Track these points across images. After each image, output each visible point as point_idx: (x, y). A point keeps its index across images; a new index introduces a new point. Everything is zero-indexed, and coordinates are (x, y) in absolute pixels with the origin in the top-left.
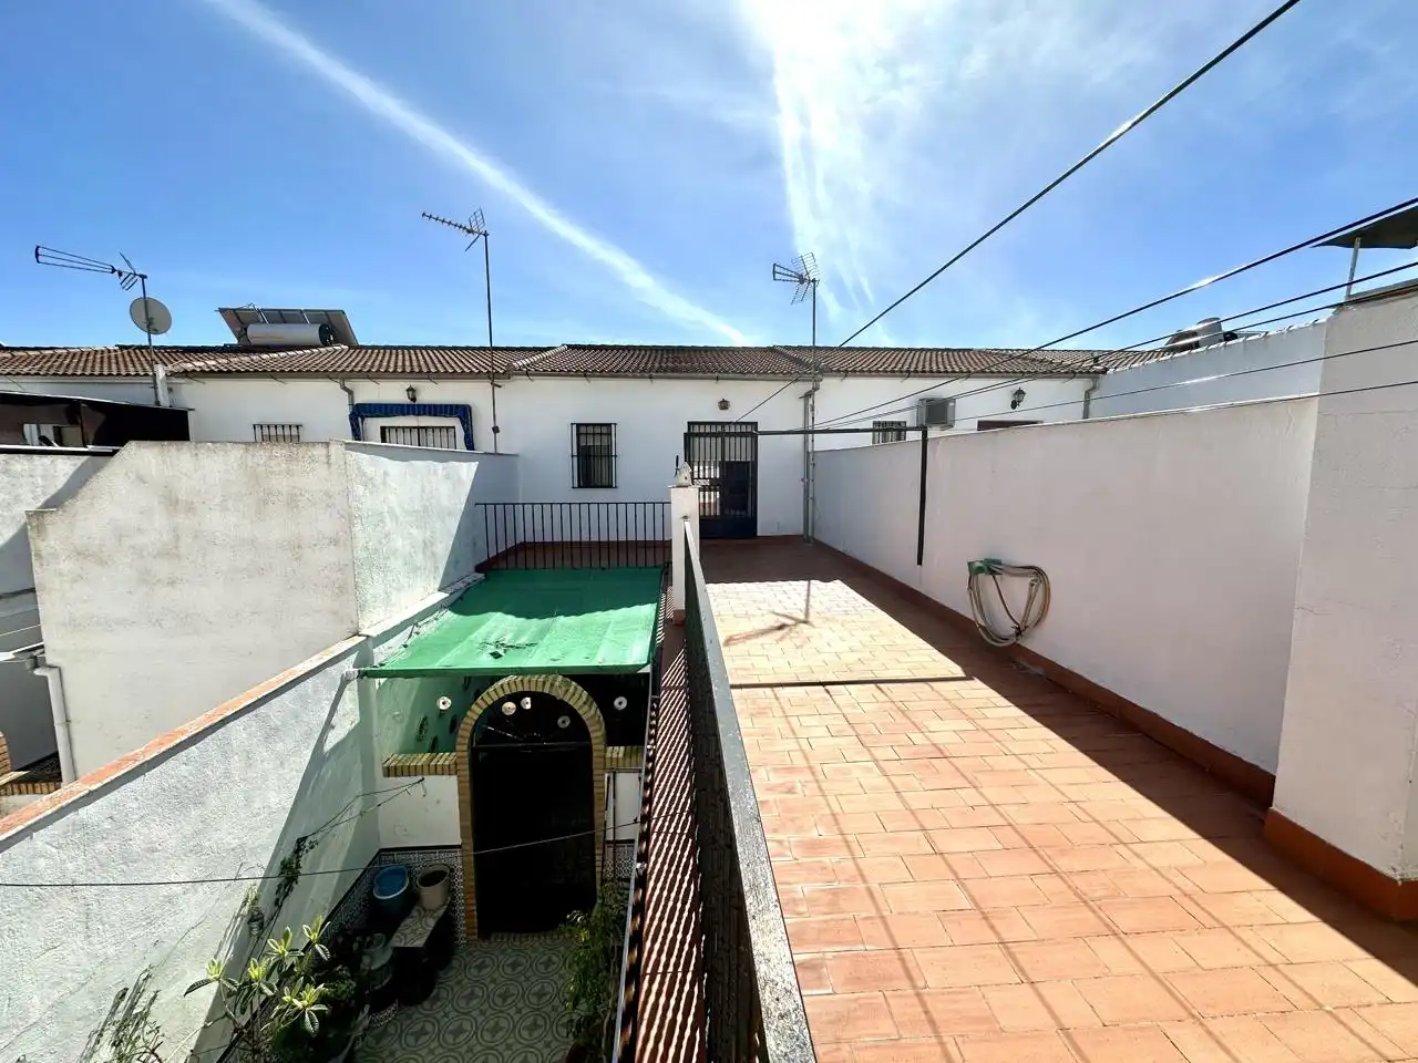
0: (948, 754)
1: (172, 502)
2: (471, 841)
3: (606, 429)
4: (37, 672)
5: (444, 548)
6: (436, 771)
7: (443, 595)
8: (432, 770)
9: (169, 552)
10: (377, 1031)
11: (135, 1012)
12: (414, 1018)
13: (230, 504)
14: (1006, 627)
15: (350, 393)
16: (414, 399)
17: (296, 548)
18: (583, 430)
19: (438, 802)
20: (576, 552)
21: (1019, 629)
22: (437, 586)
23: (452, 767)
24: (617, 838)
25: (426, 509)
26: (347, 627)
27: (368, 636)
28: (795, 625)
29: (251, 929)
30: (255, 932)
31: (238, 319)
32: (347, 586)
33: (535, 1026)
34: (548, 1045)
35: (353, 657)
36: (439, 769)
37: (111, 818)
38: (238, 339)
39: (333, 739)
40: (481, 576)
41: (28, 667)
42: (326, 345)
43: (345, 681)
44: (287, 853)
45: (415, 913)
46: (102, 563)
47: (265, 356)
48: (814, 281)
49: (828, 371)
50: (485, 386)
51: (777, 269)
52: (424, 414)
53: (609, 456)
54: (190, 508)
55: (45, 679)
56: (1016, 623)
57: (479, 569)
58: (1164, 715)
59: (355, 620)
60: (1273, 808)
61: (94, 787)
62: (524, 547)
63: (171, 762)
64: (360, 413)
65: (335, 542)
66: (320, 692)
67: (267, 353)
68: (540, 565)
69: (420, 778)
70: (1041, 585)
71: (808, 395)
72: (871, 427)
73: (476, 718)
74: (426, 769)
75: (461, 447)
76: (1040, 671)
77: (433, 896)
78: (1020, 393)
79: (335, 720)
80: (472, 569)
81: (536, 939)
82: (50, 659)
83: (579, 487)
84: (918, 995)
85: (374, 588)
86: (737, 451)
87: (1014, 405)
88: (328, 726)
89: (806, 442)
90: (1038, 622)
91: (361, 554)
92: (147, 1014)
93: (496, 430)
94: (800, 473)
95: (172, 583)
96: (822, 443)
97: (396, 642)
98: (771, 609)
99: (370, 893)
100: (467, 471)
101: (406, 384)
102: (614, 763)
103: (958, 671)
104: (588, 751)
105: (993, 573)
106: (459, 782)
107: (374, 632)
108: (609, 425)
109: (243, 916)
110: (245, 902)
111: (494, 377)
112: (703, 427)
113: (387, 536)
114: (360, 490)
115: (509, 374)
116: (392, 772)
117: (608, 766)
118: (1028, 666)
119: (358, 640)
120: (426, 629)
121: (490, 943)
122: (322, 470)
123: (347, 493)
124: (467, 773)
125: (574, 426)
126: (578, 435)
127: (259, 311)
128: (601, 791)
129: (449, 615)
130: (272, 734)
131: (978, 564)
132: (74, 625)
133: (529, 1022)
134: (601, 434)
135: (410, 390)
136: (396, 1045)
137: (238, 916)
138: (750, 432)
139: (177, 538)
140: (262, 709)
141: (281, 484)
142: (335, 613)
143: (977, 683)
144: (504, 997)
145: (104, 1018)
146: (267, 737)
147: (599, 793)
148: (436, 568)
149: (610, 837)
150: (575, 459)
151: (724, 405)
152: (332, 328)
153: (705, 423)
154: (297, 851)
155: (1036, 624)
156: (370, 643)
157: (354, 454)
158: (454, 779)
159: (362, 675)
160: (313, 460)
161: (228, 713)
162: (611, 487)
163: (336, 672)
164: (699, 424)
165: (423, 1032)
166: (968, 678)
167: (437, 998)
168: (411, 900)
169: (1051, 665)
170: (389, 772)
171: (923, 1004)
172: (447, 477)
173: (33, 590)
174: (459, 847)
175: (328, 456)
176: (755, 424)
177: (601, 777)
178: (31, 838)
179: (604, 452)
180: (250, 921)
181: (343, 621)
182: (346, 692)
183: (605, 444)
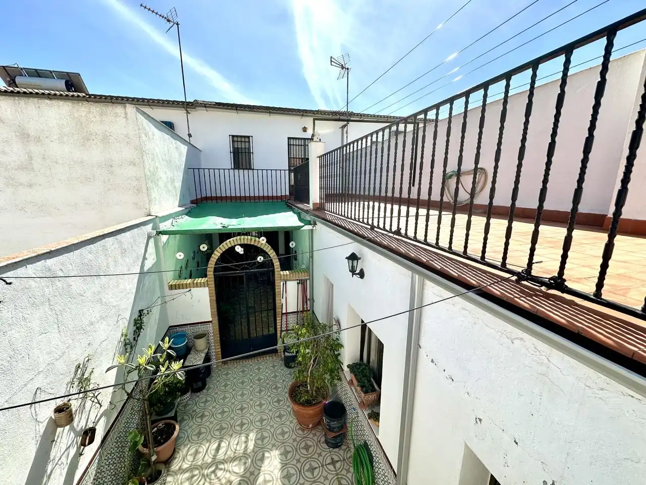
1: (24, 136)
2: (217, 318)
3: (247, 139)
6: (197, 285)
7: (181, 209)
8: (195, 285)
9: (27, 166)
10: (183, 404)
11: (85, 377)
12: (200, 397)
13: (65, 139)
17: (109, 166)
18: (235, 139)
19: (199, 301)
22: (177, 204)
23: (206, 283)
24: (288, 312)
26: (145, 211)
27: (156, 216)
29: (126, 349)
30: (129, 350)
31: (7, 73)
32: (142, 189)
33: (260, 391)
34: (269, 396)
35: (150, 225)
36: (198, 284)
38: (9, 85)
39: (147, 265)
40: (194, 205)
43: (149, 237)
44: (136, 316)
45: (193, 352)
48: (348, 69)
51: (332, 59)
53: (250, 153)
54: (38, 140)
56: (469, 193)
57: (192, 202)
59: (148, 208)
65: (133, 164)
66: (140, 238)
69: (189, 289)
70: (484, 174)
71: (344, 126)
73: (217, 258)
74: (192, 285)
77: (201, 344)
80: (189, 202)
81: (250, 361)
83: (234, 168)
88: (144, 258)
90: (481, 190)
92: (90, 379)
93: (190, 135)
95: (30, 186)
100: (184, 149)
102: (285, 277)
104: (273, 272)
106: (209, 290)
107: (158, 215)
108: (248, 137)
109: (122, 342)
110: (122, 334)
111: (187, 107)
112: (295, 141)
115: (195, 106)
116: (173, 287)
117: (282, 278)
119: (151, 217)
120: (180, 221)
121: (228, 365)
122: (122, 121)
124: (213, 286)
125: (231, 137)
126: (233, 141)
128: (280, 290)
129: (187, 217)
130: (123, 251)
131: (450, 174)
133: (257, 390)
134: (245, 141)
136: (195, 408)
137: (120, 342)
139: (31, 158)
142: (136, 204)
144: (242, 383)
145: (72, 376)
147: (278, 292)
148: (176, 194)
149: (284, 311)
150: (232, 153)
151: (304, 129)
152: (72, 83)
153: (296, 139)
154: (140, 316)
156: (157, 220)
157: (140, 115)
158: (207, 289)
159: (159, 233)
160: (116, 115)
162: (251, 169)
163: (145, 230)
164: (293, 138)
165: (206, 401)
167: (209, 388)
170: (171, 287)
172: (177, 148)
174: (211, 322)
175: (126, 114)
177: (279, 285)
178: (26, 267)
179: (247, 151)
180: (125, 345)
181: (140, 208)
182: (150, 243)
183: (247, 147)
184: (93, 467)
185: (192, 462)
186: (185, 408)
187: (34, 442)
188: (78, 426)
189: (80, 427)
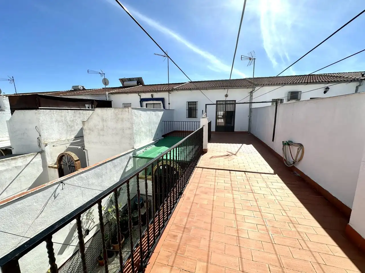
0: (254, 192)
1: (103, 120)
3: (195, 103)
4: (84, 151)
5: (154, 131)
7: (153, 142)
13: (112, 120)
14: (291, 160)
15: (140, 96)
16: (152, 97)
17: (123, 129)
18: (189, 103)
20: (185, 133)
21: (294, 162)
22: (152, 139)
23: (151, 179)
25: (150, 122)
26: (132, 147)
27: (135, 149)
28: (231, 155)
31: (122, 81)
32: (132, 138)
35: (132, 153)
36: (148, 179)
37: (86, 177)
38: (122, 85)
39: (127, 169)
40: (163, 138)
41: (83, 149)
42: (138, 85)
43: (130, 158)
45: (143, 208)
46: (93, 131)
47: (126, 89)
48: (254, 59)
49: (257, 85)
50: (167, 93)
51: (242, 57)
52: (154, 100)
53: (196, 110)
54: (106, 121)
55: (85, 152)
56: (293, 160)
57: (163, 136)
58: (330, 192)
59: (133, 145)
60: (349, 224)
61: (83, 171)
62: (175, 132)
63: (96, 169)
64: (142, 100)
65: (130, 129)
66: (125, 159)
67: (126, 88)
68: (176, 136)
70: (301, 149)
71: (251, 92)
72: (271, 101)
73: (156, 169)
75: (162, 108)
76: (298, 175)
78: (328, 88)
79: (128, 166)
80: (161, 136)
82: (86, 148)
83: (188, 117)
84: (209, 241)
85: (137, 138)
86: (230, 108)
87: (325, 92)
88: (126, 166)
89: (250, 105)
90: (300, 160)
91: (135, 132)
92: (92, 213)
93: (169, 104)
94: (248, 114)
95: (103, 136)
96: (254, 106)
97: (141, 151)
98: (228, 150)
99: (135, 202)
100: (161, 114)
101: (151, 94)
103: (272, 171)
105: (289, 145)
106: (152, 182)
107: (137, 148)
108: (196, 102)
109: (109, 200)
110: (110, 197)
111: (169, 91)
112: (220, 102)
113: (141, 128)
114: (135, 118)
115: (173, 90)
116: (140, 178)
118: (296, 173)
119: (133, 149)
120: (149, 149)
122: (127, 113)
123: (132, 118)
125: (187, 102)
126: (188, 104)
127: (126, 79)
129: (154, 146)
130: (115, 166)
131: (285, 142)
132: (89, 142)
134: (194, 104)
135: (152, 95)
138: (234, 103)
139: (104, 127)
140: (113, 161)
141: (120, 116)
142: (130, 144)
143: (276, 176)
146: (114, 167)
148: (152, 135)
150: (187, 111)
151: (226, 96)
152: (140, 81)
153: (221, 101)
154: (120, 190)
155: (299, 161)
157: (134, 110)
159: (133, 157)
160: (126, 111)
161: (107, 161)
162: (196, 118)
163: (128, 155)
164: (219, 101)
166: (275, 174)
168: (142, 205)
169: (302, 174)
171: (209, 243)
172: (155, 115)
173: (83, 137)
174: (152, 196)
175: (128, 111)
176: (235, 101)
179: (194, 109)
180: (110, 201)
181: (131, 145)
182: (130, 160)
183: (195, 107)
184: (89, 243)
185: (125, 256)
186: (134, 231)
187: (69, 230)
188: (85, 227)
189: (86, 228)
